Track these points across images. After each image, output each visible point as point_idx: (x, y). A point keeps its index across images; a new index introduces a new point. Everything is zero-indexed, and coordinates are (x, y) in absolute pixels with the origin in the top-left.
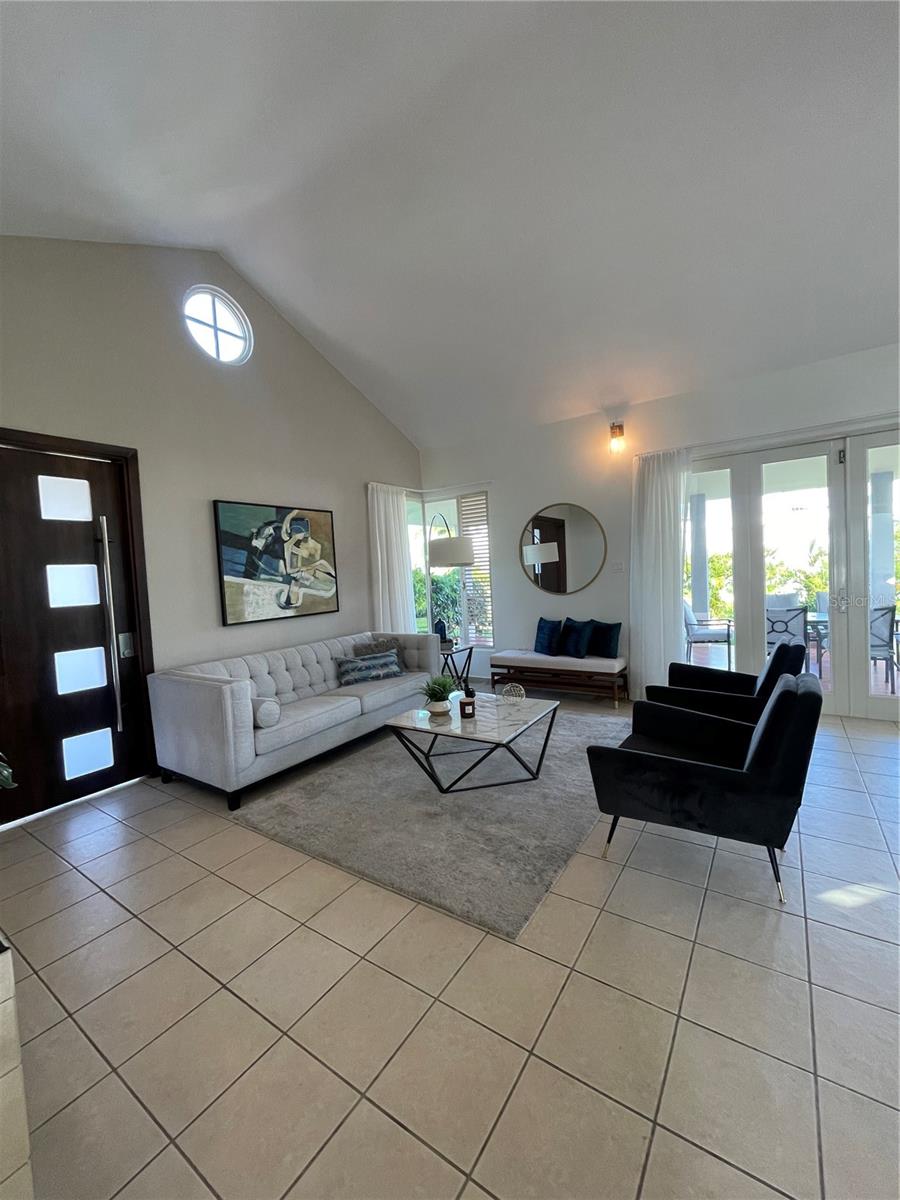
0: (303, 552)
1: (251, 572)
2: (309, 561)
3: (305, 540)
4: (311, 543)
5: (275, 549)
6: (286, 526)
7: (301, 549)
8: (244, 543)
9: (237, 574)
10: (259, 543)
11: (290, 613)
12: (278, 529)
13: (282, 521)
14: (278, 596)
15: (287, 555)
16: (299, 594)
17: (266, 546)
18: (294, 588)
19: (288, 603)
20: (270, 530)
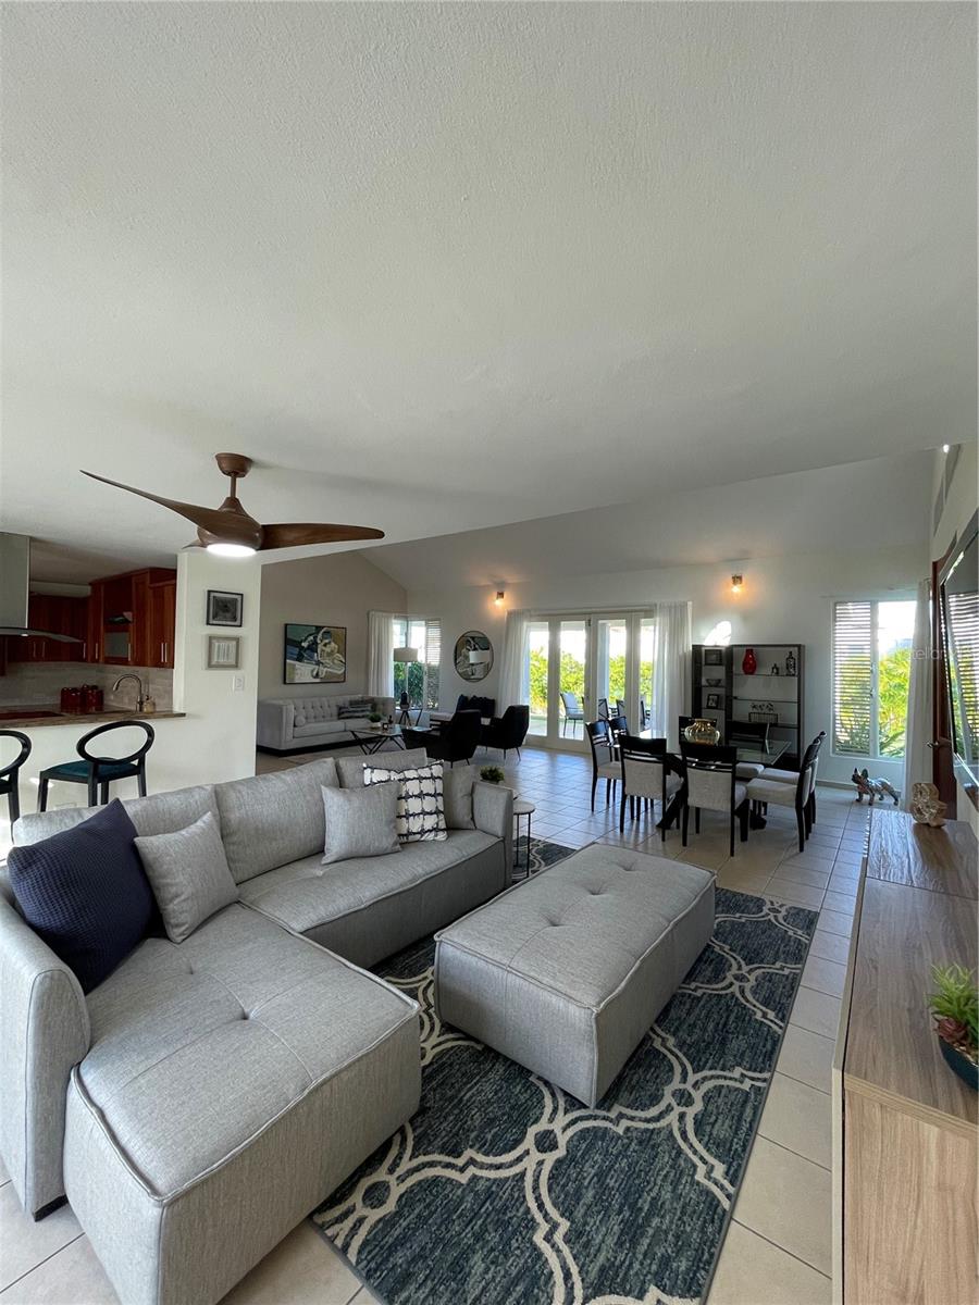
0: (328, 649)
1: (300, 658)
2: (330, 654)
3: (329, 643)
4: (333, 644)
5: (313, 648)
6: (320, 636)
7: (327, 647)
8: (297, 644)
9: (294, 659)
10: (305, 644)
11: (318, 680)
12: (315, 638)
13: (318, 633)
14: (312, 671)
15: (319, 651)
16: (323, 671)
17: (309, 646)
18: (321, 668)
19: (317, 674)
20: (312, 638)
